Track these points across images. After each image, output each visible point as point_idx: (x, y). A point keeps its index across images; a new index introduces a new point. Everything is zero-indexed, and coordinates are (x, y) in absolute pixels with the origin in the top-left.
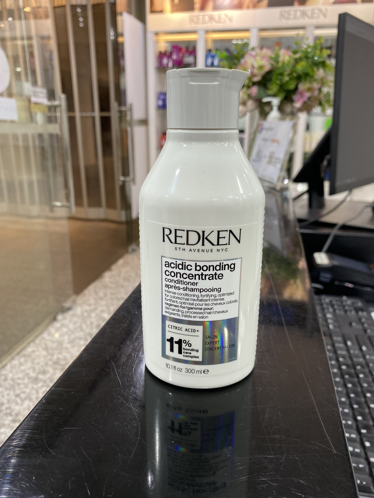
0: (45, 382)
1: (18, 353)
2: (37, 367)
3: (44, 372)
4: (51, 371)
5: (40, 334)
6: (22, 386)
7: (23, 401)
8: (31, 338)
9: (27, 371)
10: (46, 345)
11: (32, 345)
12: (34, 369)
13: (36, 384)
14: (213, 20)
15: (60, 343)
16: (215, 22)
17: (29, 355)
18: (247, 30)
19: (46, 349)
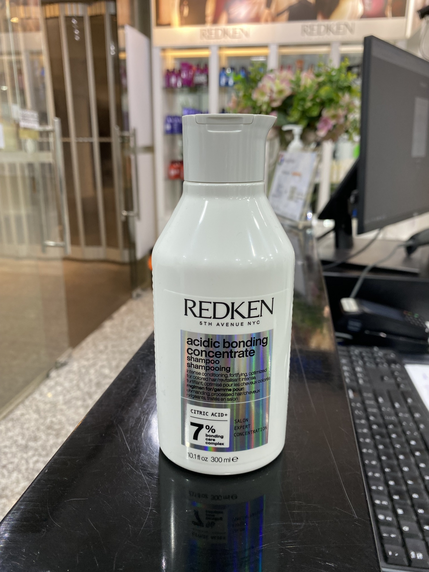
0: (36, 450)
1: (5, 417)
2: (26, 432)
3: (35, 439)
4: (44, 437)
5: (30, 394)
6: (9, 456)
7: (10, 472)
8: (20, 400)
9: (15, 438)
10: (37, 406)
11: (21, 407)
12: (23, 435)
13: (26, 453)
14: (227, 34)
15: (54, 405)
16: (230, 37)
17: (18, 419)
18: (265, 46)
19: (38, 411)
